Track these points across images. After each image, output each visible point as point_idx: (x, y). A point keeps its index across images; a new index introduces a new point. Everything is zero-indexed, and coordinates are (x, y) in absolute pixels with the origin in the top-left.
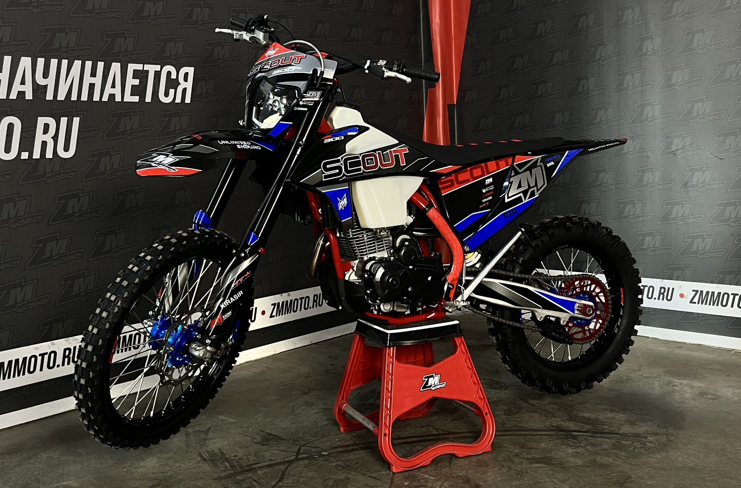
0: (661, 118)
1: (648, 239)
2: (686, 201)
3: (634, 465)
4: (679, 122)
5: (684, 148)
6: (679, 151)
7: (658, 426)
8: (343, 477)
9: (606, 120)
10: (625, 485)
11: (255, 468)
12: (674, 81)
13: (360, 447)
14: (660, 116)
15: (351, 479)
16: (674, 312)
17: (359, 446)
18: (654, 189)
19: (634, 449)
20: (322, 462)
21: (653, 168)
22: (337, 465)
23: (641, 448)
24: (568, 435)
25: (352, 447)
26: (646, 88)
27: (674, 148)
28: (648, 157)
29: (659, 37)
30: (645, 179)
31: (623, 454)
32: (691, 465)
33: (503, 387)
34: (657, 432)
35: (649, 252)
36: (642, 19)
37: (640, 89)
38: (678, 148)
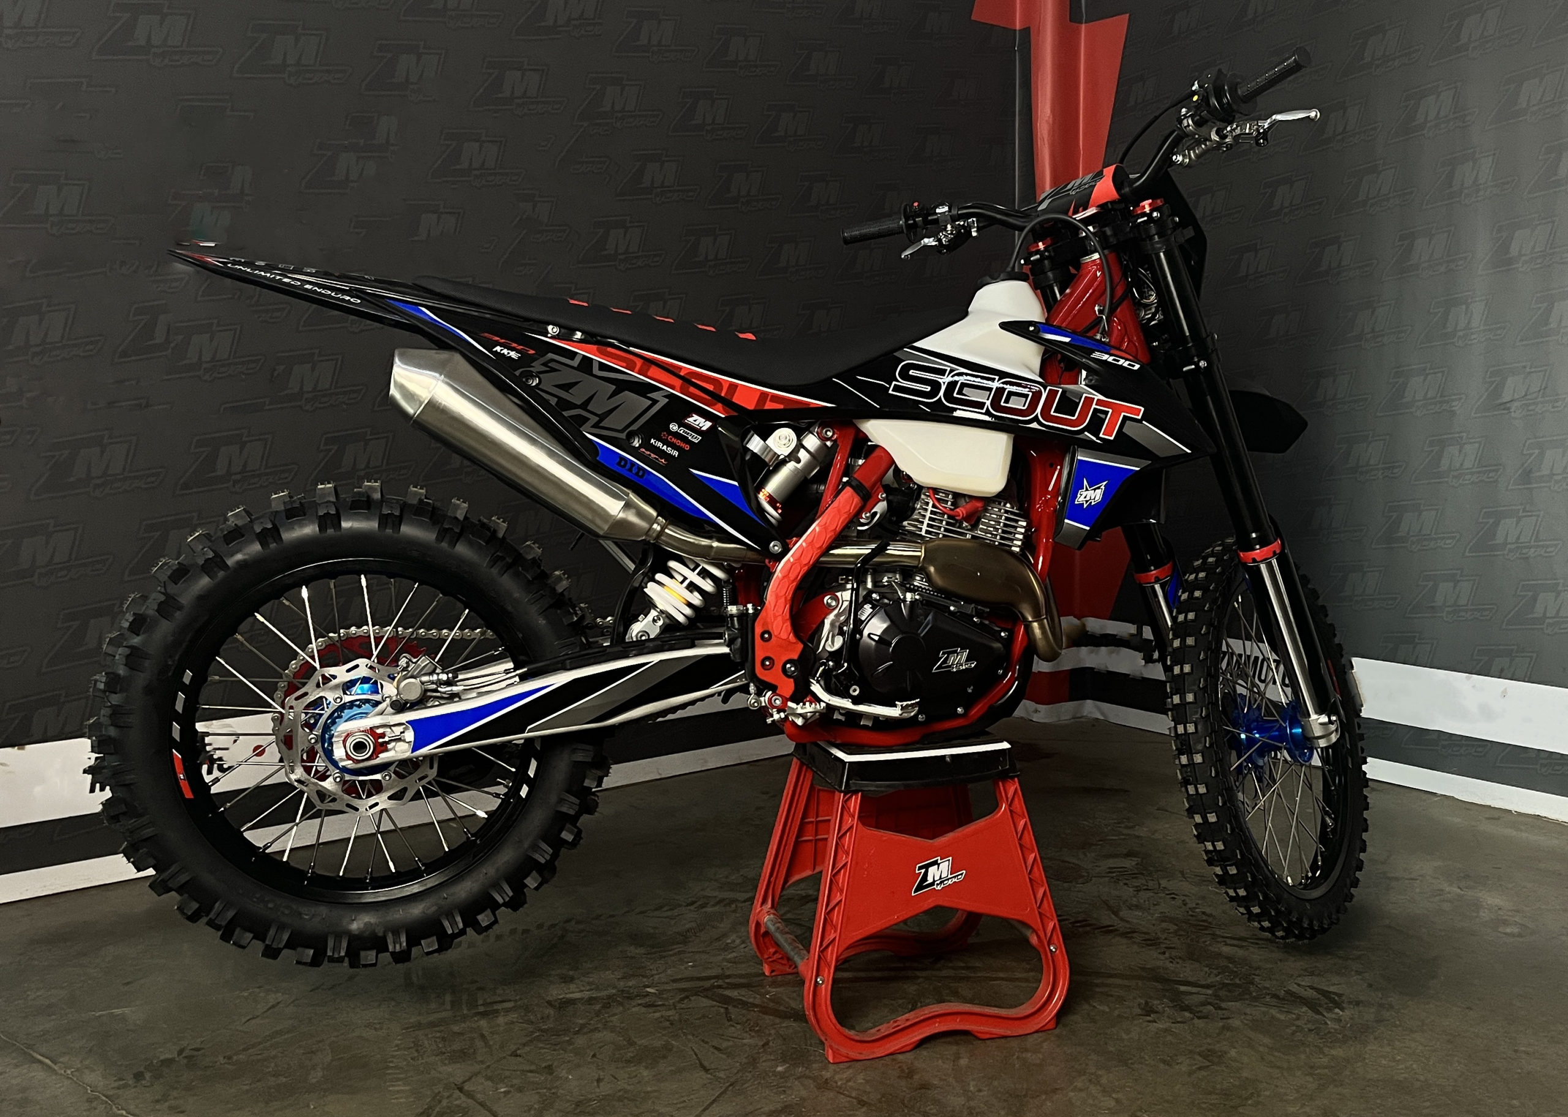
0: (1484, 331)
1: (1445, 587)
2: (1524, 511)
3: (1278, 1067)
4: (1522, 340)
5: (1528, 397)
6: (1516, 404)
7: (1370, 986)
8: (658, 1043)
9: (1373, 331)
10: (1241, 1110)
11: (497, 1011)
12: (1514, 250)
13: (727, 983)
14: (1482, 328)
15: (675, 1049)
16: (1489, 744)
17: (727, 981)
18: (1461, 482)
19: (1293, 1033)
20: (636, 1009)
21: (1461, 438)
22: (662, 1017)
23: (1310, 1030)
24: (1167, 990)
25: (712, 981)
26: (1457, 266)
27: (1506, 397)
28: (1453, 413)
29: (1488, 156)
30: (1445, 463)
31: (1267, 1040)
32: (1401, 1078)
33: (1083, 876)
34: (1362, 998)
35: (1444, 614)
36: (1456, 118)
37: (1443, 269)
38: (1516, 396)
